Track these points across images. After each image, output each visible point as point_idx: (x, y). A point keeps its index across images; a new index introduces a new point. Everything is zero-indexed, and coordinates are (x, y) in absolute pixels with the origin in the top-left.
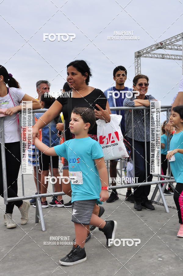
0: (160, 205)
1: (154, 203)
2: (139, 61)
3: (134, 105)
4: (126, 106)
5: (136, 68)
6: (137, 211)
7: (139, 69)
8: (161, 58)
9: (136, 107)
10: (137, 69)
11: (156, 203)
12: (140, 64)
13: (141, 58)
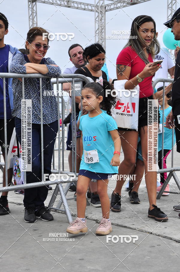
0: (61, 213)
1: (53, 211)
2: (35, 8)
3: (25, 71)
4: (13, 72)
5: (31, 18)
6: (29, 224)
7: (35, 19)
8: (66, 6)
9: (29, 75)
10: (31, 20)
11: (56, 210)
12: (36, 13)
13: (37, 3)
